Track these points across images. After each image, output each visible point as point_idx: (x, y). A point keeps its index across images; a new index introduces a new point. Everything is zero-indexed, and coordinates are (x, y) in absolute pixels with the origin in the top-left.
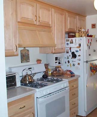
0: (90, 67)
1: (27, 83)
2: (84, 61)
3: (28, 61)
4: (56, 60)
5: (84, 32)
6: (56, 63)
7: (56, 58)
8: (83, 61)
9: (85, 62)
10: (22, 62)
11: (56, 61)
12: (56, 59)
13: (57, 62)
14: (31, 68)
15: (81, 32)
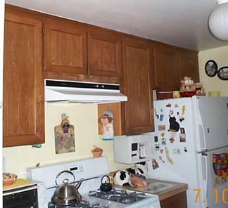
0: (214, 164)
1: (67, 204)
2: (196, 151)
3: (71, 149)
4: (133, 150)
5: (190, 86)
6: (132, 155)
7: (132, 145)
8: (194, 151)
9: (199, 153)
10: (57, 153)
11: (134, 152)
12: (134, 147)
13: (135, 155)
14: (76, 169)
15: (185, 87)
